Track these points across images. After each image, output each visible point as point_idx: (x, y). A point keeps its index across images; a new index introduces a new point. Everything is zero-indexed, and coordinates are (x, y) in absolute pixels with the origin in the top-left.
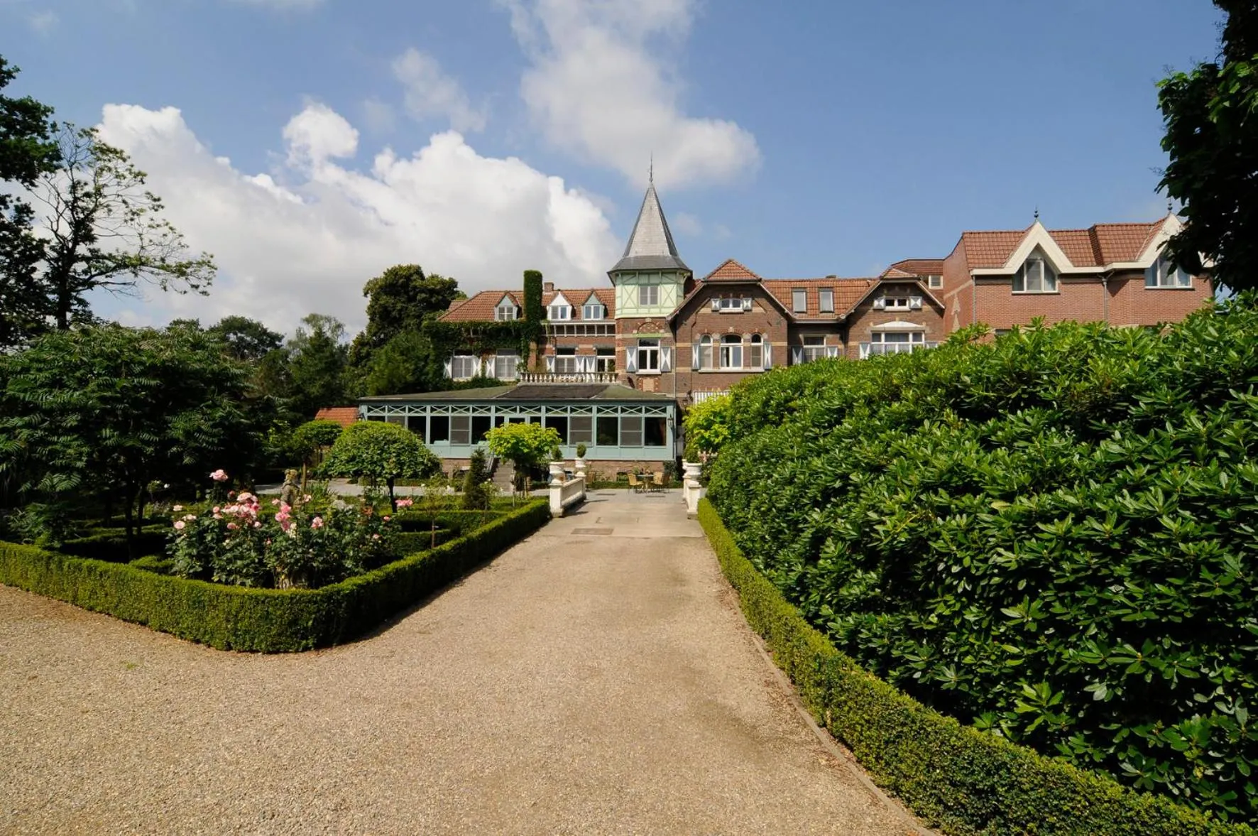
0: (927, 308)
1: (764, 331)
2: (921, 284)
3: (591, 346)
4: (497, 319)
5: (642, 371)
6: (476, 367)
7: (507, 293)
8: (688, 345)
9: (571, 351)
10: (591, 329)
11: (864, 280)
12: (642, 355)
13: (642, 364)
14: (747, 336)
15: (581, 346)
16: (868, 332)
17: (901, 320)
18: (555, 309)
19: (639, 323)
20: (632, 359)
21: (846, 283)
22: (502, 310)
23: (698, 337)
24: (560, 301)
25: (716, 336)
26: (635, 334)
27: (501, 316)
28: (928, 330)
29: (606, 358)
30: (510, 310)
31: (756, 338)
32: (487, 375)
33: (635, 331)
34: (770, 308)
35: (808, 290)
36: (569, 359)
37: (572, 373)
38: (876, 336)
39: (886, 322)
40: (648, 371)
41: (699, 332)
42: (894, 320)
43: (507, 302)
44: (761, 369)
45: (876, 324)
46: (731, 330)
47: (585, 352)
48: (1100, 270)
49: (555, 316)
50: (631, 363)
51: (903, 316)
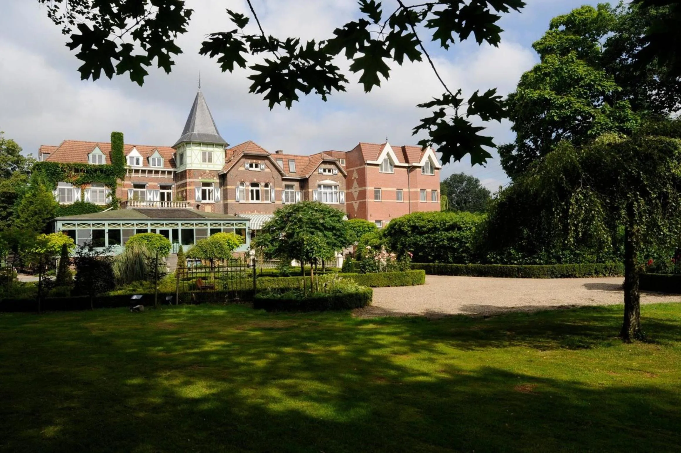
0: (340, 174)
1: (271, 182)
2: (337, 162)
3: (156, 184)
4: (91, 163)
5: (204, 201)
6: (77, 195)
7: (97, 145)
8: (233, 187)
9: (143, 186)
10: (157, 172)
11: (307, 157)
12: (204, 192)
13: (204, 198)
14: (263, 184)
15: (150, 183)
16: (316, 185)
17: (330, 179)
18: (132, 158)
19: (202, 173)
20: (199, 194)
21: (300, 158)
22: (94, 157)
23: (238, 183)
24: (135, 153)
25: (248, 183)
26: (201, 180)
27: (94, 160)
28: (340, 185)
29: (166, 191)
30: (100, 157)
31: (266, 185)
32: (85, 200)
33: (200, 178)
34: (274, 169)
35: (296, 161)
36: (141, 192)
37: (143, 200)
38: (319, 186)
39: (323, 180)
40: (207, 201)
41: (239, 181)
42: (326, 179)
43: (97, 151)
44: (269, 202)
45: (319, 181)
46: (255, 180)
47: (153, 187)
48: (406, 165)
49: (132, 163)
50: (198, 196)
51: (332, 178)
